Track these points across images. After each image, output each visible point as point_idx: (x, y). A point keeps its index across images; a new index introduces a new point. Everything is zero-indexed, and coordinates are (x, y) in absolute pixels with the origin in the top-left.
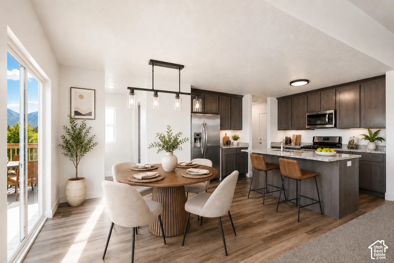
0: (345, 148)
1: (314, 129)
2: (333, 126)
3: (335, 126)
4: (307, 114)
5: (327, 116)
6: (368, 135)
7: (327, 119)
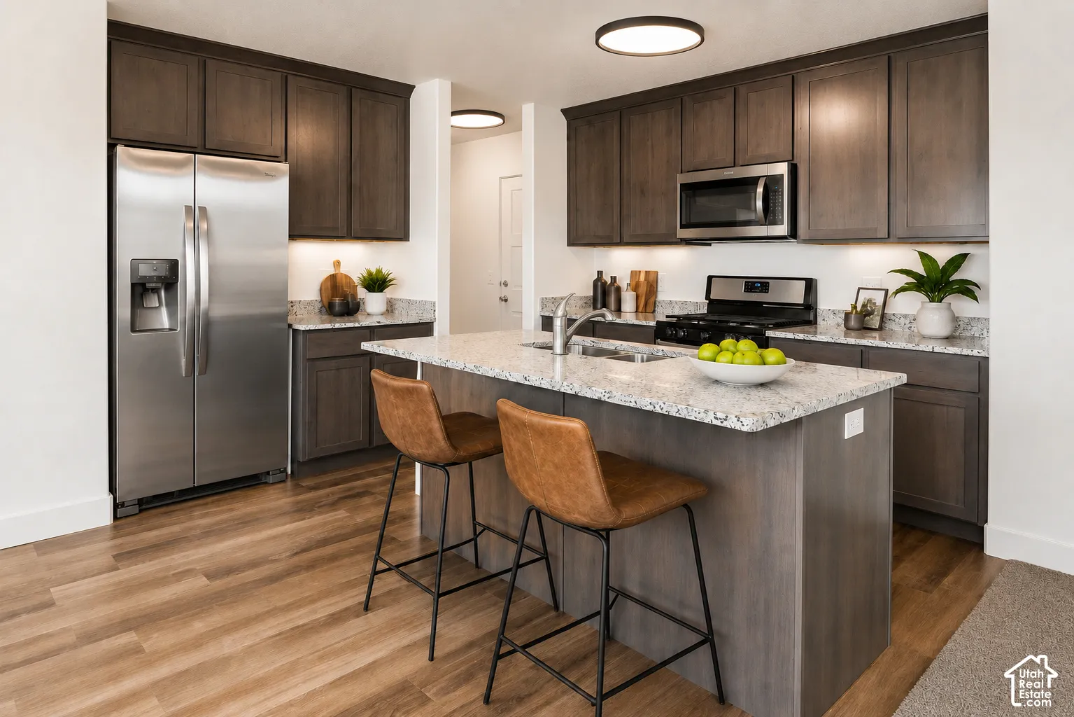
0: (829, 330)
1: (710, 245)
2: (782, 229)
3: (793, 234)
4: (682, 179)
5: (760, 190)
6: (921, 270)
7: (759, 204)
